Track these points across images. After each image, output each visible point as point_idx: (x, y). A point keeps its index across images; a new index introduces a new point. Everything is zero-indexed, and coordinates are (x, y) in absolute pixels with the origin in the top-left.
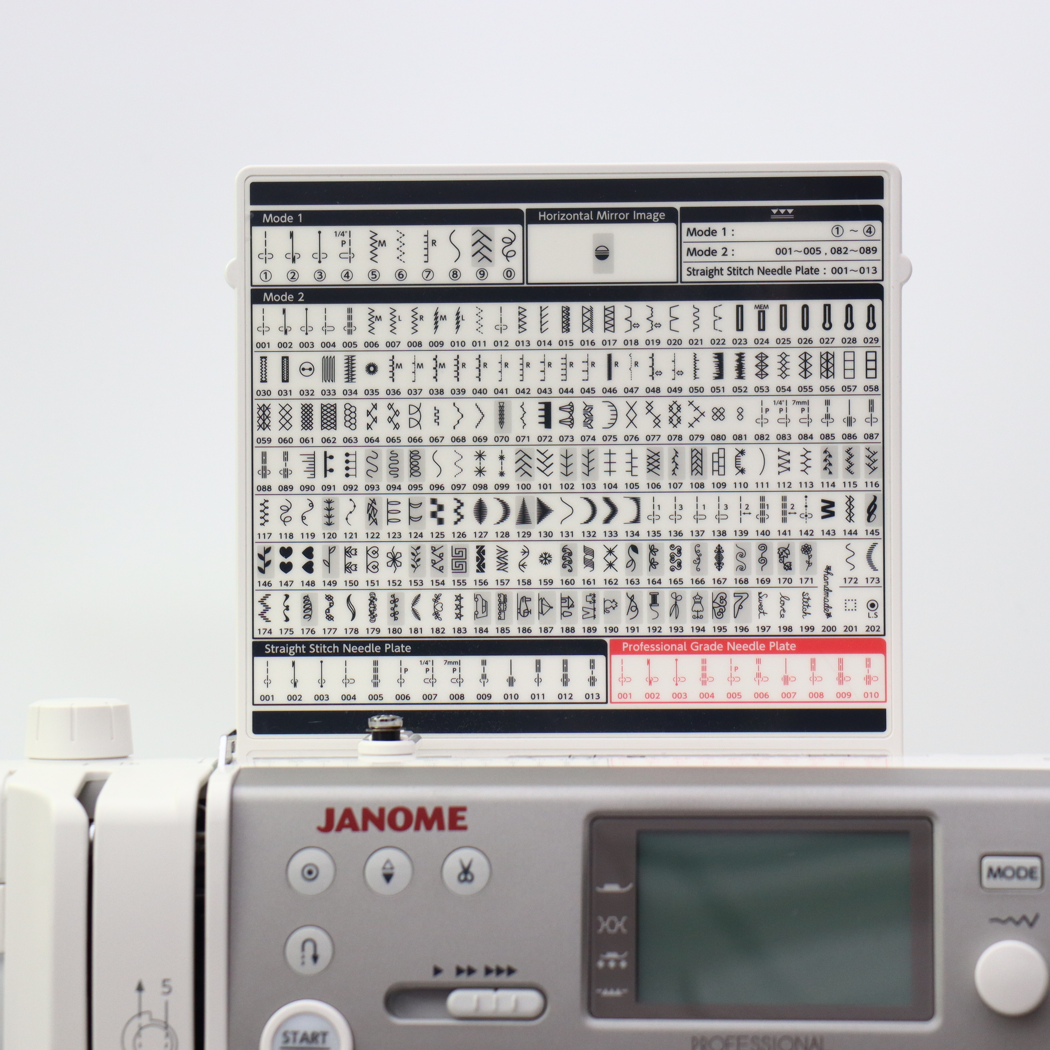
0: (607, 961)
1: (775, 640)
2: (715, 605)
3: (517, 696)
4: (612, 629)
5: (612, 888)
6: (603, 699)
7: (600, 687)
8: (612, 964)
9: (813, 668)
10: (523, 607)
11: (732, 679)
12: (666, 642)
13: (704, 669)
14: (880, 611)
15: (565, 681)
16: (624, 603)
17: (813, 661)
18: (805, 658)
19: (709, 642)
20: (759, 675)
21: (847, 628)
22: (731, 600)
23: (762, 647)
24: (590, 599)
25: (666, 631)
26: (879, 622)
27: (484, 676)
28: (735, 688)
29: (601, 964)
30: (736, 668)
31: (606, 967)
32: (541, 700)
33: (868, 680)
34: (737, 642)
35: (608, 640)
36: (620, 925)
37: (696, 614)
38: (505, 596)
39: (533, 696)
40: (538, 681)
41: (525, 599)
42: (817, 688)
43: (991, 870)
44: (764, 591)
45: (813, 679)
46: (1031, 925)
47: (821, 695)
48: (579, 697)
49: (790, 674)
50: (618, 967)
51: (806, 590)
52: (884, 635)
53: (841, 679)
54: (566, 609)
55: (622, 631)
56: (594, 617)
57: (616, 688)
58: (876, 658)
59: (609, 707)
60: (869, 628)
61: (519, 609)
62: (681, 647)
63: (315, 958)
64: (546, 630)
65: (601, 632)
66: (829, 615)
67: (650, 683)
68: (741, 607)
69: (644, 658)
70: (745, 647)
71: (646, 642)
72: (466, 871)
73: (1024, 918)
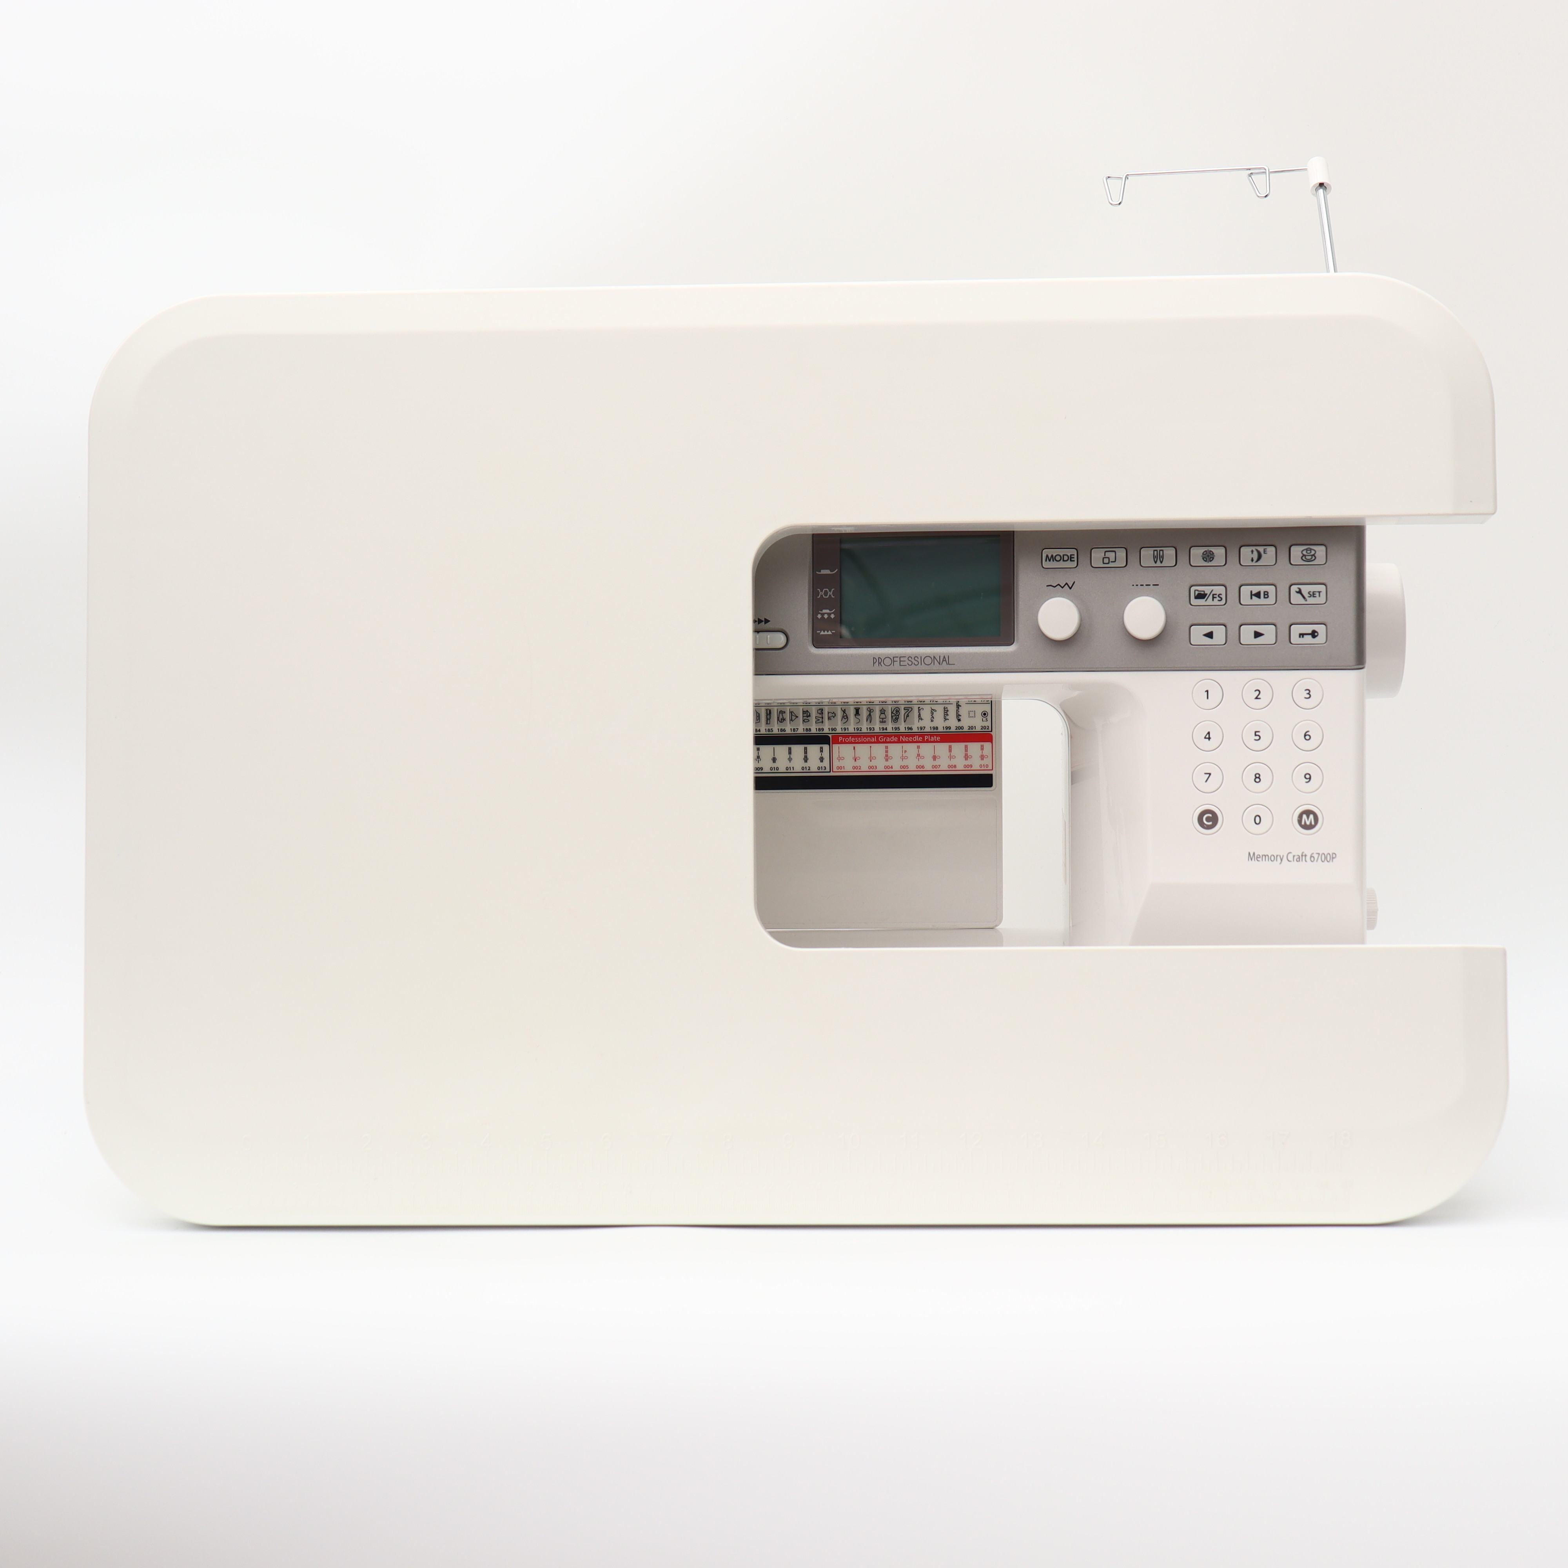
0: (823, 614)
1: (927, 735)
2: (893, 715)
3: (778, 769)
4: (833, 729)
5: (826, 572)
6: (828, 770)
7: (826, 763)
8: (826, 616)
9: (950, 751)
10: (781, 717)
11: (903, 758)
12: (864, 736)
13: (887, 752)
14: (989, 718)
15: (806, 759)
16: (840, 714)
17: (950, 747)
18: (946, 745)
19: (890, 736)
20: (919, 755)
21: (970, 728)
22: (902, 712)
23: (920, 739)
24: (819, 712)
25: (864, 730)
26: (988, 724)
27: (758, 757)
28: (905, 763)
29: (819, 616)
30: (905, 751)
31: (823, 617)
32: (792, 771)
33: (982, 757)
34: (906, 736)
35: (830, 736)
36: (830, 593)
37: (881, 720)
38: (770, 711)
39: (787, 768)
40: (790, 759)
41: (782, 712)
42: (953, 762)
43: (1047, 556)
44: (921, 706)
45: (951, 757)
46: (1070, 588)
47: (955, 766)
48: (814, 768)
49: (937, 754)
50: (829, 618)
51: (946, 706)
52: (991, 731)
53: (967, 757)
54: (806, 718)
55: (839, 731)
56: (822, 722)
57: (836, 763)
58: (987, 745)
59: (832, 774)
60: (983, 727)
61: (778, 718)
62: (873, 740)
64: (794, 730)
65: (826, 731)
66: (959, 720)
67: (855, 760)
68: (908, 716)
69: (852, 746)
70: (910, 739)
71: (853, 736)
73: (1067, 584)
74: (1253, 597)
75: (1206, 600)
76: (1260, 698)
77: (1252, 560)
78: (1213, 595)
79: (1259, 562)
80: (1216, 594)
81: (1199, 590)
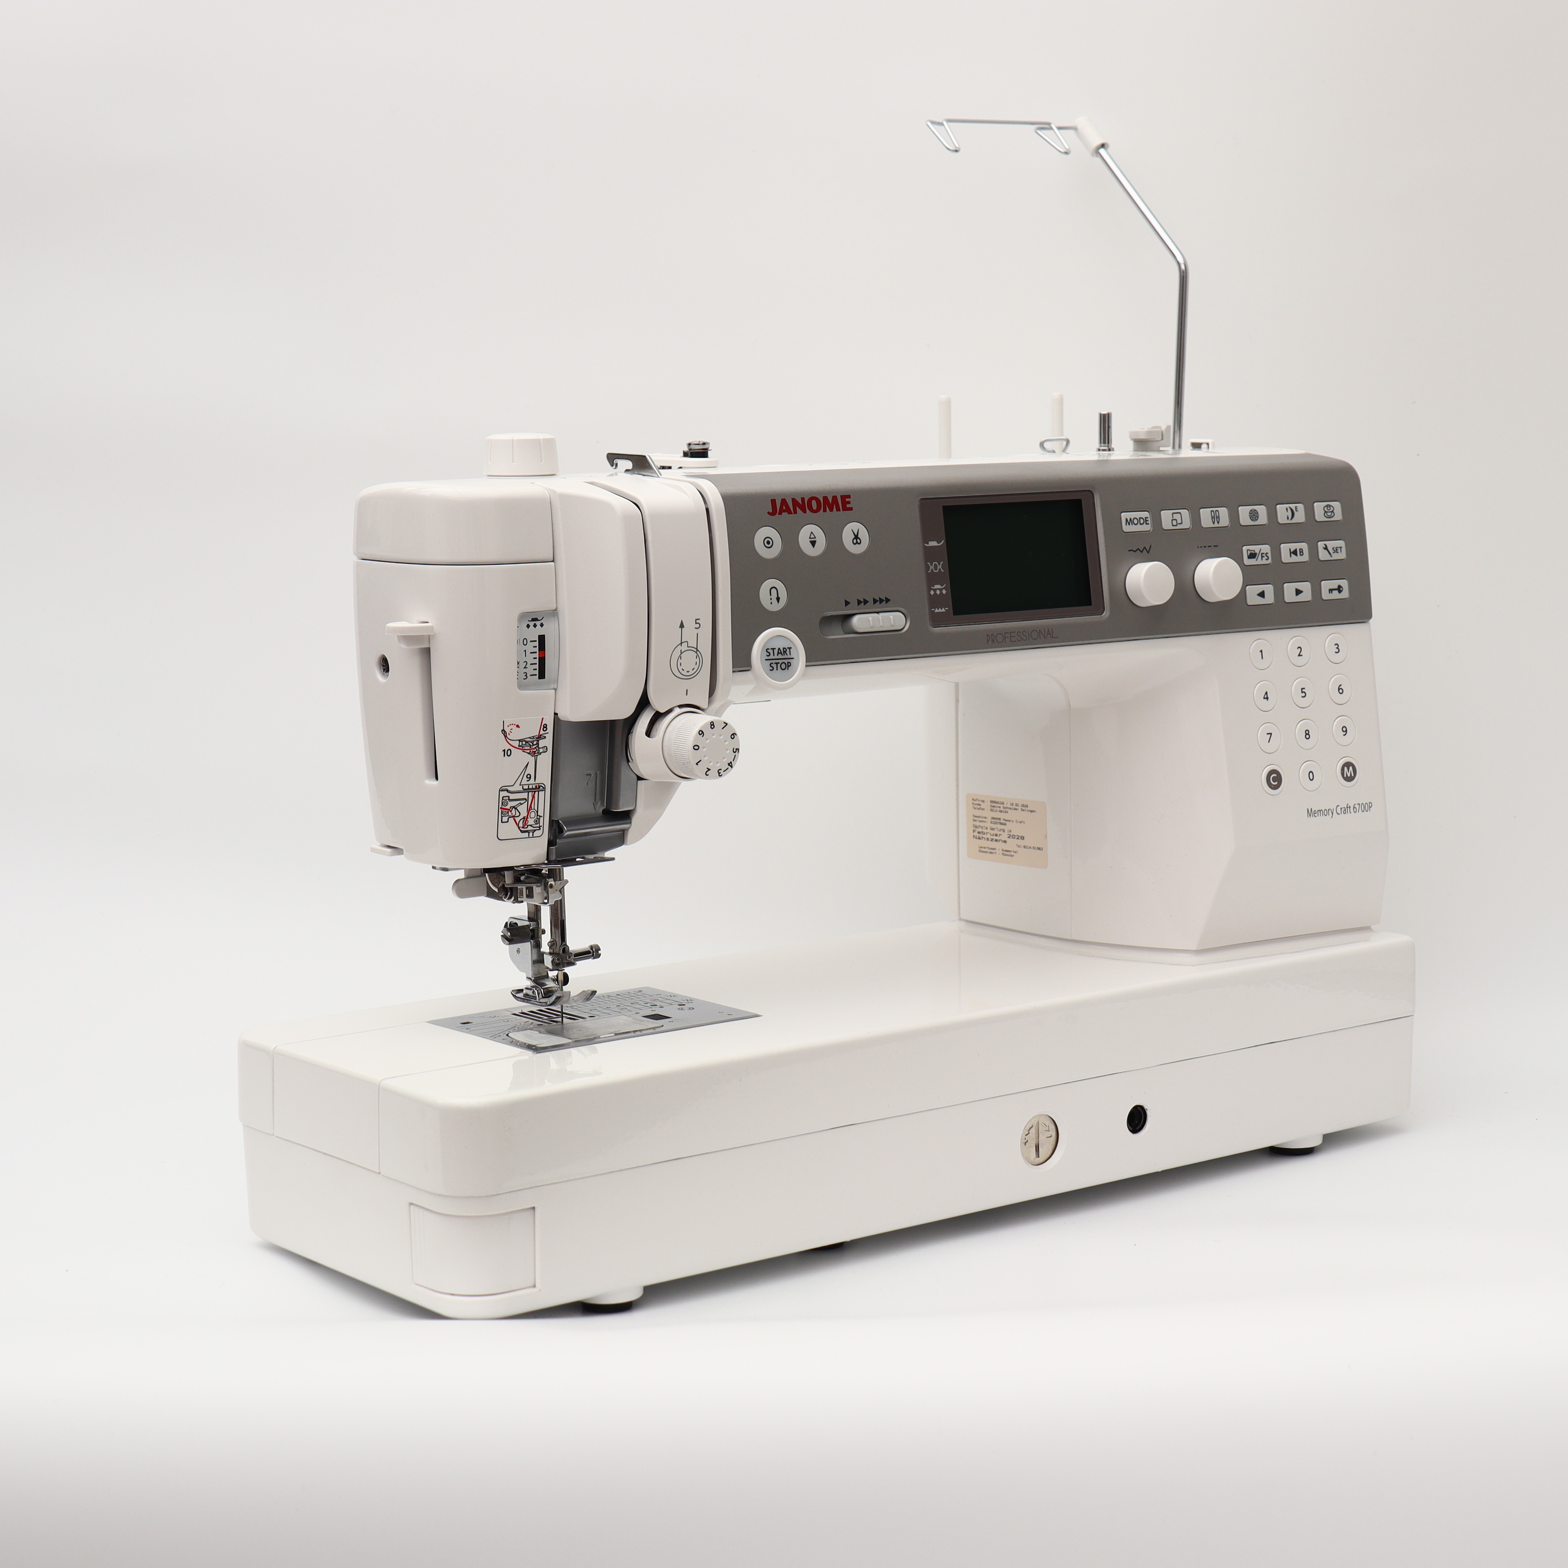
0: (935, 590)
5: (933, 544)
8: (938, 592)
29: (932, 593)
31: (935, 593)
36: (939, 567)
43: (1127, 520)
46: (1148, 552)
50: (941, 593)
63: (778, 599)
72: (856, 537)
73: (1145, 548)
74: (1292, 554)
75: (1257, 560)
76: (1302, 655)
77: (1288, 518)
78: (1262, 554)
79: (1293, 519)
80: (1264, 554)
81: (1251, 550)
